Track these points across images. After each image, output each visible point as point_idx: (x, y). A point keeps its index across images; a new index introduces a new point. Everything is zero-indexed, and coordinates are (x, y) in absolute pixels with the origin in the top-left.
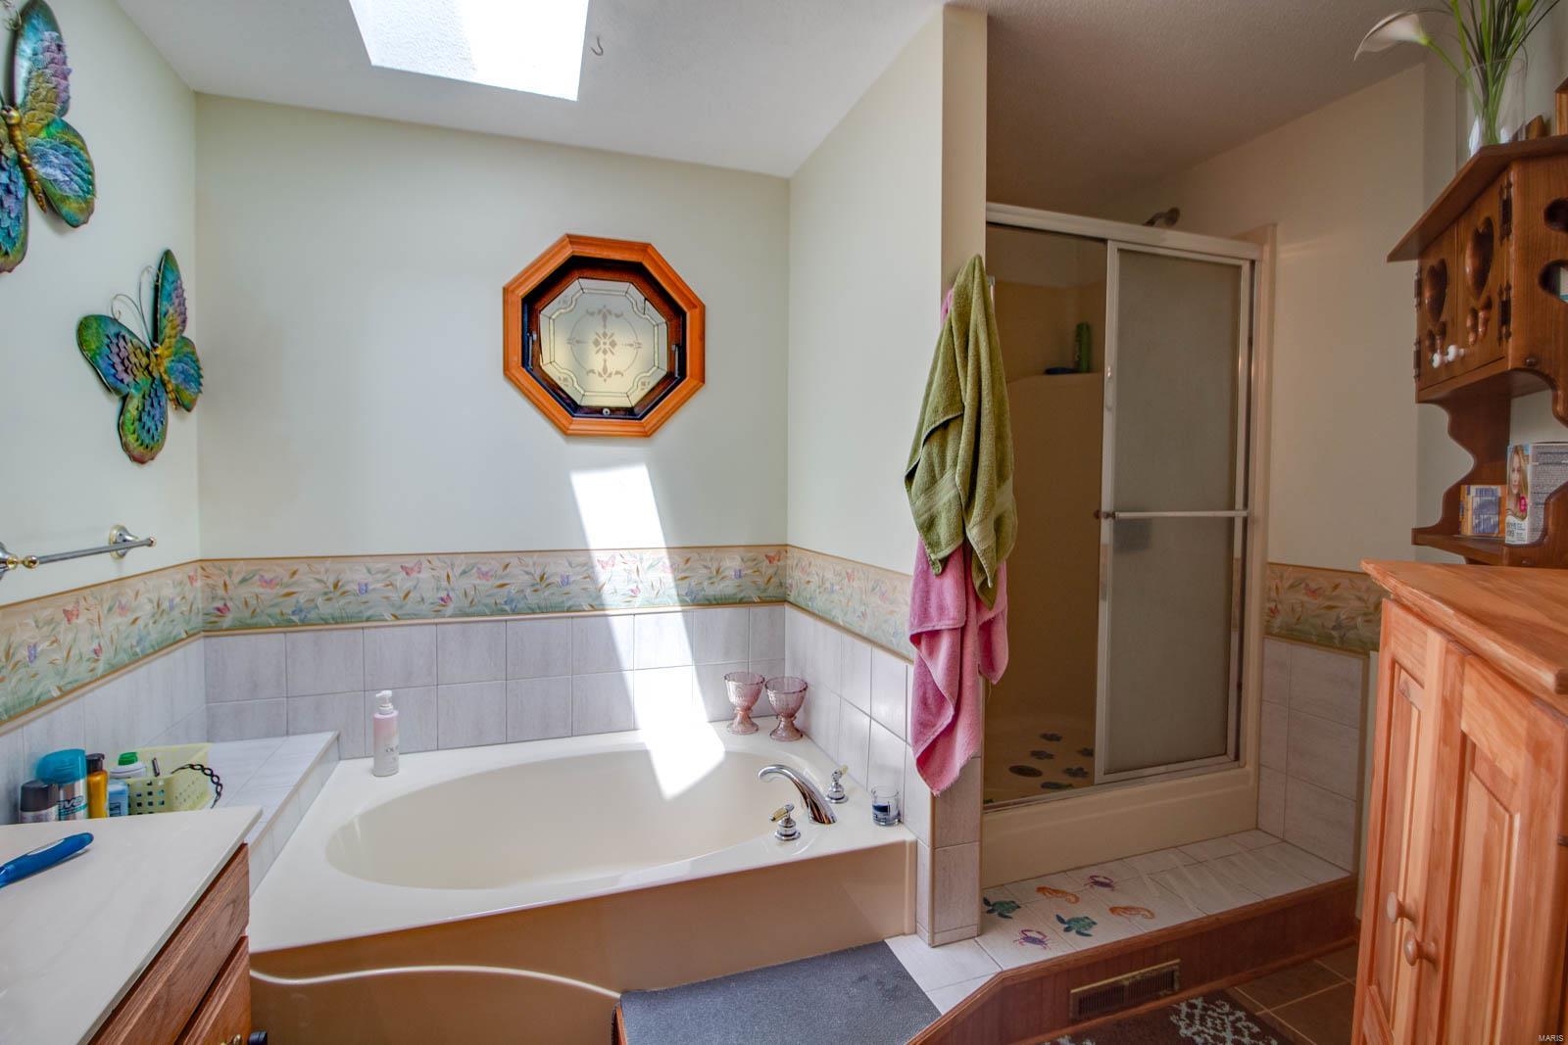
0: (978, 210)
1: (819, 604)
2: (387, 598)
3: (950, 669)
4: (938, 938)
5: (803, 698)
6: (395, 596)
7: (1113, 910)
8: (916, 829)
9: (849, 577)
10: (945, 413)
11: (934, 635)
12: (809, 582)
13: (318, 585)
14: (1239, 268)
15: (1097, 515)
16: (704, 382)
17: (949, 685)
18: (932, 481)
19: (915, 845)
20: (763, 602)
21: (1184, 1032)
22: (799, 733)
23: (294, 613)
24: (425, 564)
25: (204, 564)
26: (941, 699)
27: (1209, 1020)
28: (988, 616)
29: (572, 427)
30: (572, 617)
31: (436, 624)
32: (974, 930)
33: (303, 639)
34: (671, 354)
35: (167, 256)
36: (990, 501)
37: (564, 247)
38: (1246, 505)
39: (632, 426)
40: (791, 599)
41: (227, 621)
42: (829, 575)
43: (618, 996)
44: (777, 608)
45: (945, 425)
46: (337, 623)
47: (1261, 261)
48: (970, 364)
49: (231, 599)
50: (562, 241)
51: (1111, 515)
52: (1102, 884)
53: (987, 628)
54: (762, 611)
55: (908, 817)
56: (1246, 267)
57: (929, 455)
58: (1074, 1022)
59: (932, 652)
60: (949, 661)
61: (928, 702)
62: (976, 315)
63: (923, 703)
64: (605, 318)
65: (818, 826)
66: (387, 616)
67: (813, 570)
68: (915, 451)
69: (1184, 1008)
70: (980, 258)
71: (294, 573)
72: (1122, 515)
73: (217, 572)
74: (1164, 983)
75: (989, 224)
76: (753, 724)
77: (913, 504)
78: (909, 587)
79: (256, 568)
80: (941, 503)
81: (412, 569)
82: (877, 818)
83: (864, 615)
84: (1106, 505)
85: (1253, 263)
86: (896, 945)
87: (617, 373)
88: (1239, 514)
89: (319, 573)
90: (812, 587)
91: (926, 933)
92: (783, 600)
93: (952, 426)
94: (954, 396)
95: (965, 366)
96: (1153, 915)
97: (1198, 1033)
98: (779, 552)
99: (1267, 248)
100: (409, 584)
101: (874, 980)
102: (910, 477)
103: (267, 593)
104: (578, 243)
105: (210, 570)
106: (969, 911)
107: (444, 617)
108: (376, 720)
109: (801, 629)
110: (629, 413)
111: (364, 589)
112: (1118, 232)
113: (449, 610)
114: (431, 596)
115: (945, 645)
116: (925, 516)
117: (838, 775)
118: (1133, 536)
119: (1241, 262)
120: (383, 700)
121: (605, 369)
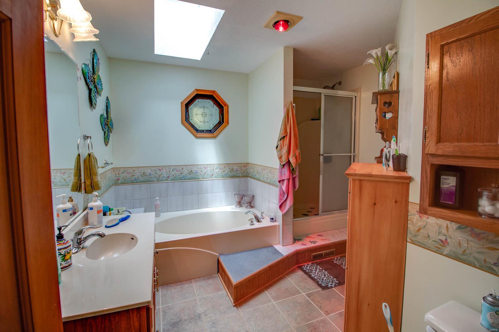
0: (292, 88)
1: (257, 176)
2: (155, 176)
3: (286, 187)
4: (284, 244)
5: (253, 199)
6: (157, 176)
7: (321, 240)
8: (279, 223)
9: (264, 170)
10: (284, 135)
11: (283, 180)
12: (254, 172)
13: (140, 174)
14: (353, 98)
15: (320, 155)
16: (228, 124)
17: (286, 191)
18: (281, 148)
19: (279, 225)
20: (243, 177)
21: (335, 262)
22: (252, 207)
23: (134, 180)
24: (164, 168)
25: (113, 169)
26: (284, 193)
27: (340, 261)
28: (294, 176)
29: (198, 135)
30: (198, 181)
31: (167, 182)
32: (292, 243)
33: (137, 186)
34: (220, 117)
35: (107, 97)
36: (294, 152)
37: (195, 92)
38: (354, 152)
39: (211, 135)
40: (250, 176)
41: (119, 182)
42: (259, 170)
43: (218, 255)
44: (246, 178)
45: (284, 137)
46: (144, 182)
47: (358, 96)
48: (289, 124)
49: (120, 177)
50: (194, 90)
51: (322, 155)
52: (320, 236)
53: (294, 179)
54: (243, 179)
55: (277, 220)
56: (354, 98)
57: (281, 143)
58: (312, 261)
59: (283, 184)
60: (286, 186)
61: (282, 194)
62: (290, 114)
63: (280, 195)
64: (204, 109)
65: (258, 223)
66: (156, 181)
67: (255, 169)
68: (278, 142)
69: (336, 258)
70: (292, 102)
71: (134, 171)
72: (325, 155)
73: (116, 170)
74: (332, 254)
75: (294, 91)
76: (241, 206)
77: (277, 153)
78: (278, 171)
79: (125, 170)
80: (283, 153)
81: (161, 170)
82: (271, 221)
83: (268, 178)
84: (321, 153)
85: (356, 97)
86: (275, 246)
87: (207, 122)
88: (352, 154)
89: (140, 171)
90: (255, 172)
91: (281, 244)
92: (248, 176)
93: (286, 137)
94: (286, 131)
95: (288, 125)
96: (330, 240)
97: (338, 262)
98: (247, 165)
99: (359, 93)
100: (160, 173)
101: (271, 251)
102: (277, 147)
103: (128, 176)
104: (198, 91)
105: (115, 170)
106: (291, 239)
107: (168, 181)
108: (156, 204)
109: (252, 182)
110: (210, 131)
111: (150, 174)
112: (324, 92)
113: (170, 179)
114: (166, 176)
115: (285, 182)
116: (280, 156)
117: (262, 213)
118: (328, 160)
119: (352, 97)
120: (157, 199)
121: (204, 121)
